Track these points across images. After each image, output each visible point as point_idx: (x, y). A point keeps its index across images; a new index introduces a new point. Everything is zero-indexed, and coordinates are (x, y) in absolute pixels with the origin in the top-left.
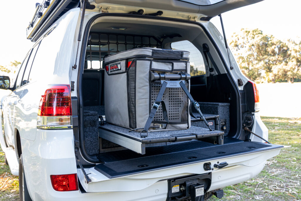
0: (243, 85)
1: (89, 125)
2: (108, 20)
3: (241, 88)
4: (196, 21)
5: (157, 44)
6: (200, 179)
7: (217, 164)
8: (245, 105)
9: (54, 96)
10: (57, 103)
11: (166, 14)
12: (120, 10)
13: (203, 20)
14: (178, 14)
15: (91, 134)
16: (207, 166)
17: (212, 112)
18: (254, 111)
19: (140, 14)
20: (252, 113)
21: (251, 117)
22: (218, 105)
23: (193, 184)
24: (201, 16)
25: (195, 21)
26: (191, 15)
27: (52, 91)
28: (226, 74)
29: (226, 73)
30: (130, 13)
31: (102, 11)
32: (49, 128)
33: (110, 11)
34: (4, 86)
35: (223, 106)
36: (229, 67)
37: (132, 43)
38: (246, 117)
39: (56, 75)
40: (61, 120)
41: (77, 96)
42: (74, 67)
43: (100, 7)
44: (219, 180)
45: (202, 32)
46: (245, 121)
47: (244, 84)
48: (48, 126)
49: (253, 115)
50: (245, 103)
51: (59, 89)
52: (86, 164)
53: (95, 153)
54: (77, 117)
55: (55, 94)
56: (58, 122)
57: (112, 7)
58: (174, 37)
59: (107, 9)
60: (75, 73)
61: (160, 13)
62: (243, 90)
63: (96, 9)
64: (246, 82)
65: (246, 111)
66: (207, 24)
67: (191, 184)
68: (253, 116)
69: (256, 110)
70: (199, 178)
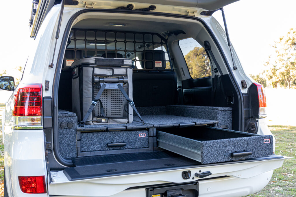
0: (246, 87)
1: (66, 127)
2: (93, 16)
3: (245, 91)
4: (196, 16)
5: (162, 42)
6: (184, 189)
7: (198, 173)
8: (249, 111)
9: (27, 96)
10: (30, 103)
11: (160, 8)
12: (107, 5)
13: (204, 15)
14: (174, 8)
15: (68, 136)
16: (186, 175)
17: (212, 117)
18: (258, 117)
19: (129, 9)
20: (256, 119)
21: (255, 123)
22: (217, 109)
23: (175, 194)
24: (201, 10)
25: (194, 15)
26: (190, 9)
27: (24, 90)
28: (228, 75)
29: (228, 73)
30: (119, 8)
31: (86, 7)
32: (21, 128)
33: (95, 7)
34: (10, 87)
35: (224, 111)
36: (231, 67)
37: (133, 41)
38: (250, 124)
39: (32, 74)
40: (33, 120)
41: (51, 96)
42: (51, 66)
43: (84, 3)
44: (208, 192)
45: (202, 28)
46: (248, 128)
47: (248, 86)
48: (20, 126)
49: (257, 121)
50: (248, 108)
51: (32, 89)
52: (60, 167)
53: (72, 157)
54: (51, 118)
55: (28, 93)
56: (30, 122)
57: (97, 2)
58: (179, 34)
59: (91, 4)
60: (52, 71)
61: (153, 7)
62: (247, 93)
63: (79, 4)
64: (251, 84)
65: (250, 117)
66: (209, 19)
67: (173, 194)
68: (257, 123)
69: (260, 116)
70: (182, 188)
